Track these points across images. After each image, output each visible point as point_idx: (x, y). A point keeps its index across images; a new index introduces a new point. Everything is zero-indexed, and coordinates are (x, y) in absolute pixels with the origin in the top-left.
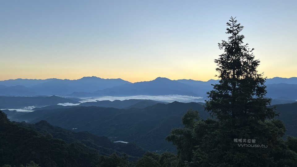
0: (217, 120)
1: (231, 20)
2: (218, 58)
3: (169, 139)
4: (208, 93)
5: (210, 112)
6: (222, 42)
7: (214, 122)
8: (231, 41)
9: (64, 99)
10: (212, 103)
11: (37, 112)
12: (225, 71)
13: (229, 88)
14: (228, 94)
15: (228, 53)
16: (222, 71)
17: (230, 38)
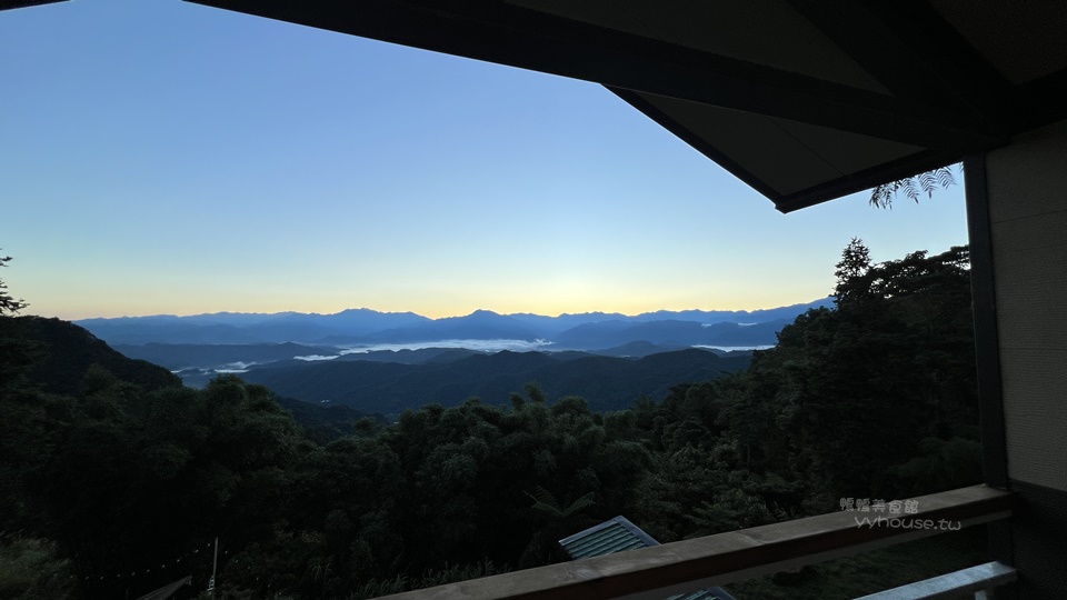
9: (308, 347)
11: (254, 372)
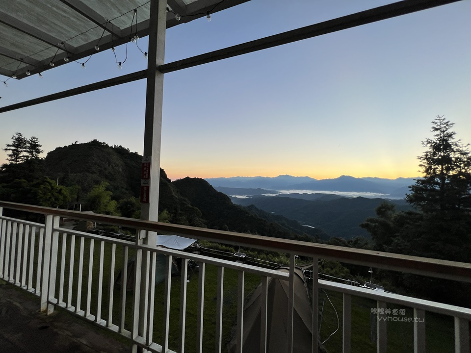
0: (422, 212)
1: (438, 119)
2: (423, 155)
3: (363, 226)
4: (410, 187)
5: (412, 204)
6: (426, 140)
7: (418, 214)
8: (439, 138)
10: (414, 196)
12: (430, 167)
13: (437, 183)
14: (435, 189)
15: (433, 150)
16: (426, 167)
17: (437, 135)
